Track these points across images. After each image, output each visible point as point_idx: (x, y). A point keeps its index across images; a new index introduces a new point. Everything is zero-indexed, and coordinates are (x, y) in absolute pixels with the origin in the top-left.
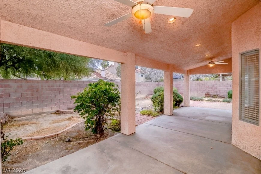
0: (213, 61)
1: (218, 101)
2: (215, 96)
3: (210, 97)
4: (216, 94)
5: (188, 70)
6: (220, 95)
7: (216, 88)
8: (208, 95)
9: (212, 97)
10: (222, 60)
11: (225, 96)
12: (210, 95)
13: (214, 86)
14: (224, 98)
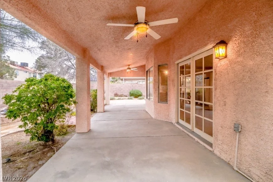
0: (130, 67)
1: (125, 99)
2: (121, 96)
3: (118, 96)
4: (122, 94)
5: (109, 73)
6: (124, 95)
7: (122, 89)
8: (116, 95)
9: (120, 96)
10: (136, 67)
11: (128, 96)
12: (118, 95)
13: (120, 88)
14: (127, 96)
